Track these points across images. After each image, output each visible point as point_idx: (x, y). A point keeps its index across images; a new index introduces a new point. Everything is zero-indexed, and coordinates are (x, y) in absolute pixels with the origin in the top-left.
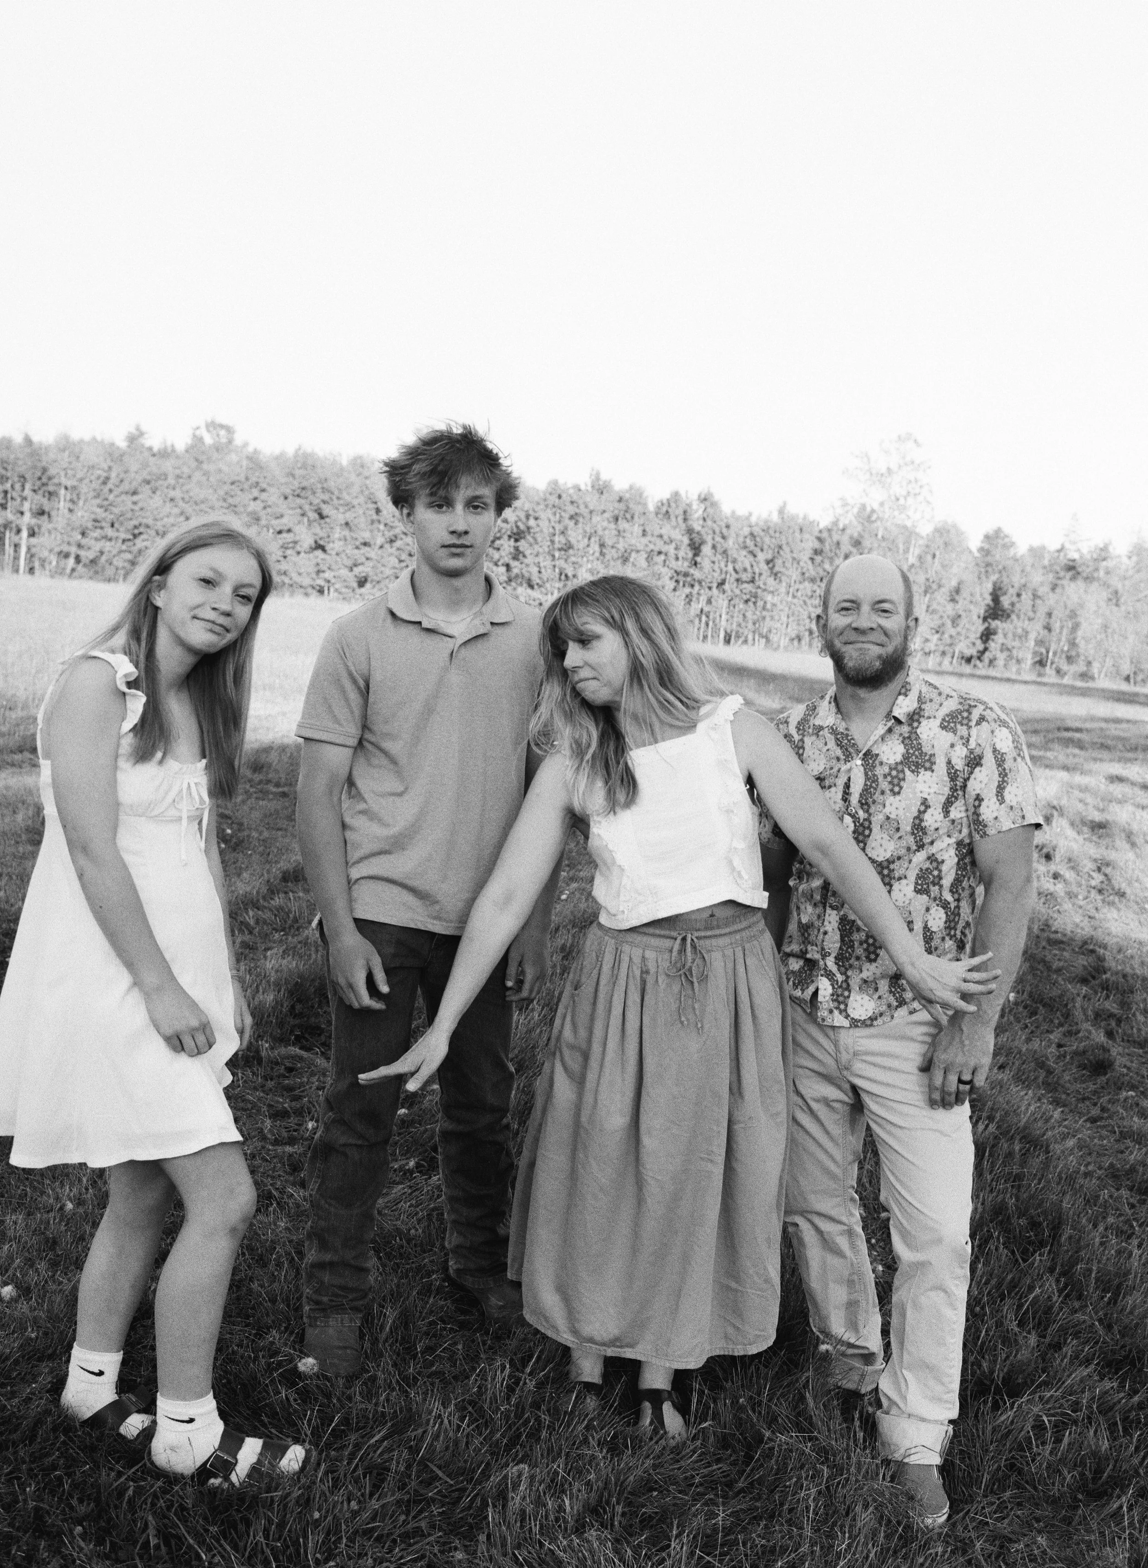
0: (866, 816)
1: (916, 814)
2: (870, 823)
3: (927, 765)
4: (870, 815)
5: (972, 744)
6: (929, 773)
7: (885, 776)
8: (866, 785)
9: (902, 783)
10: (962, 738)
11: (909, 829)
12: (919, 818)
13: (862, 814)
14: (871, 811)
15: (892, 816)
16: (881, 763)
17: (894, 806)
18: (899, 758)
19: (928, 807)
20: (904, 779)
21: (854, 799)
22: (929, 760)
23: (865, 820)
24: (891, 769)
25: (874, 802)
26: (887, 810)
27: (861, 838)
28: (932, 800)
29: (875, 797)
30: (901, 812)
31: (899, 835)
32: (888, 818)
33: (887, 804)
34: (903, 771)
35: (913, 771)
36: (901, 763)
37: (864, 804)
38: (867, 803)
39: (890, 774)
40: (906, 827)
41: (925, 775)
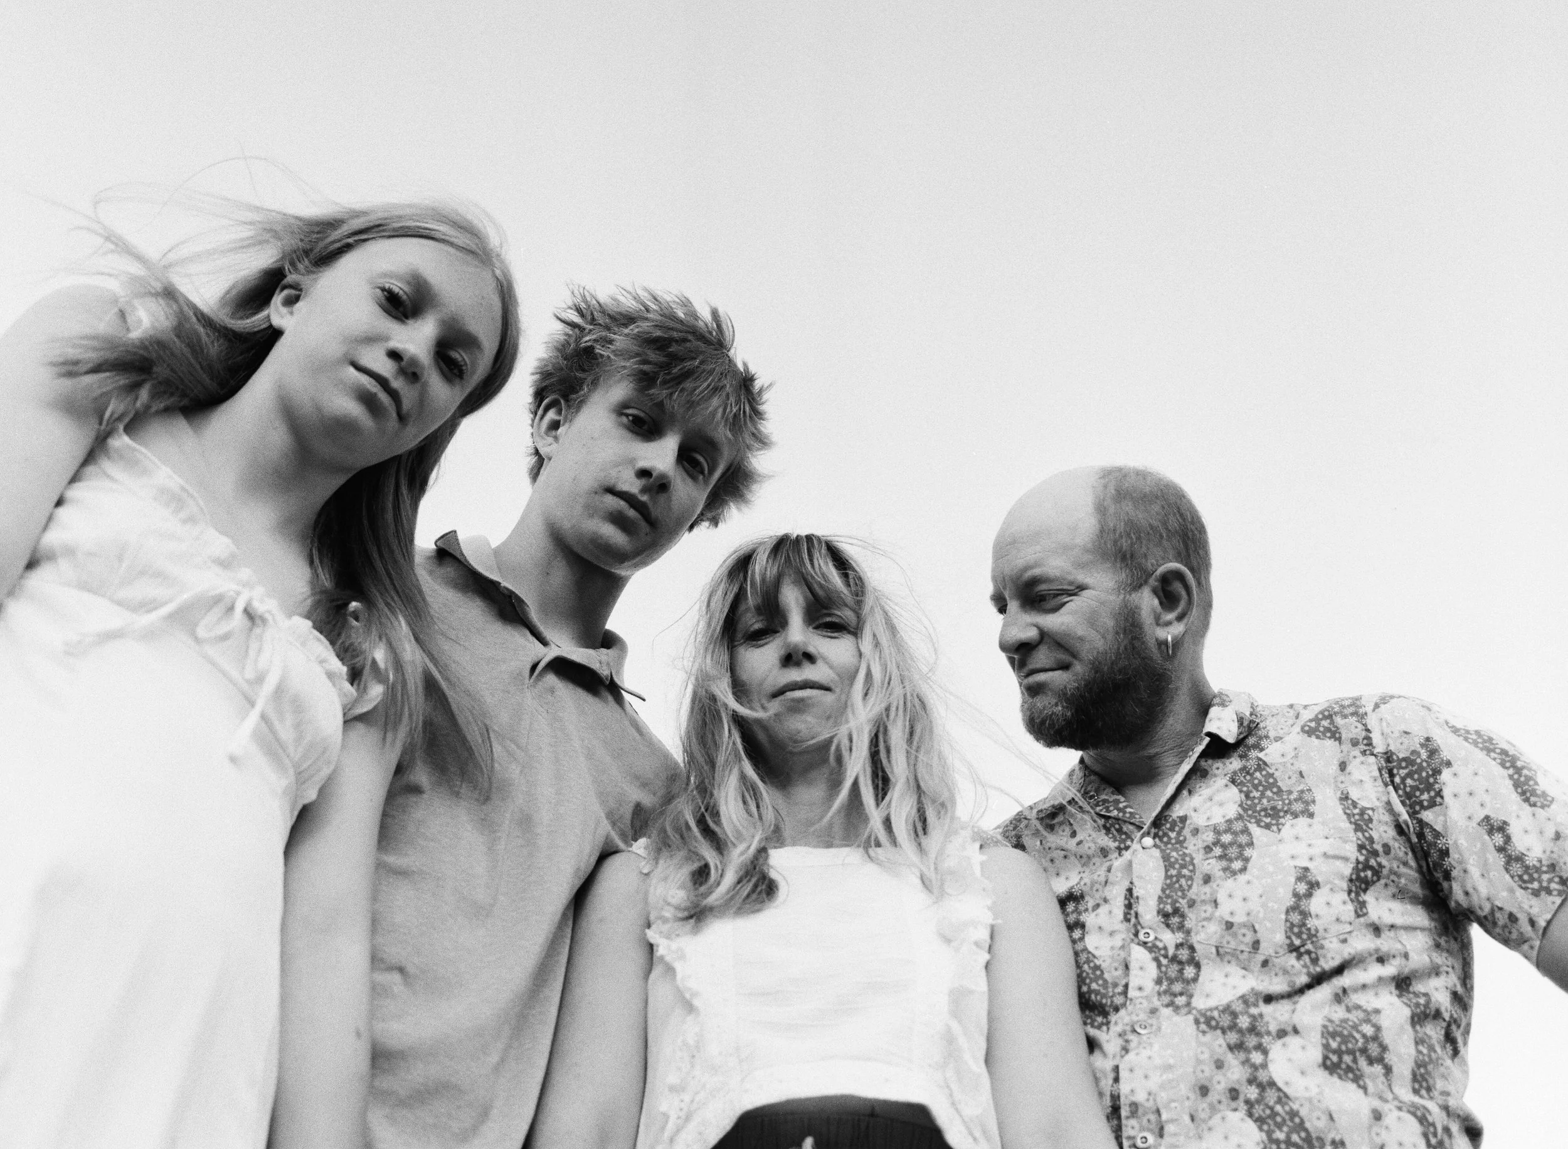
0: (1179, 937)
1: (1290, 901)
2: (1192, 949)
3: (1298, 807)
4: (1188, 932)
5: (1380, 748)
6: (1303, 821)
7: (1208, 849)
8: (1167, 877)
9: (1248, 852)
10: (1355, 743)
11: (1280, 937)
12: (1298, 908)
13: (1169, 939)
14: (1188, 924)
15: (1239, 919)
16: (1196, 831)
17: (1239, 894)
18: (1232, 811)
19: (1314, 885)
20: (1251, 844)
21: (1148, 911)
22: (1299, 799)
23: (1178, 946)
24: (1217, 832)
25: (1192, 904)
26: (1223, 911)
27: (1177, 987)
28: (1320, 870)
29: (1192, 894)
30: (1254, 905)
31: (1260, 958)
32: (1229, 925)
33: (1221, 897)
34: (1246, 831)
35: (1268, 826)
36: (1240, 817)
37: (1171, 916)
38: (1176, 911)
39: (1217, 843)
40: (1274, 937)
41: (1292, 827)
